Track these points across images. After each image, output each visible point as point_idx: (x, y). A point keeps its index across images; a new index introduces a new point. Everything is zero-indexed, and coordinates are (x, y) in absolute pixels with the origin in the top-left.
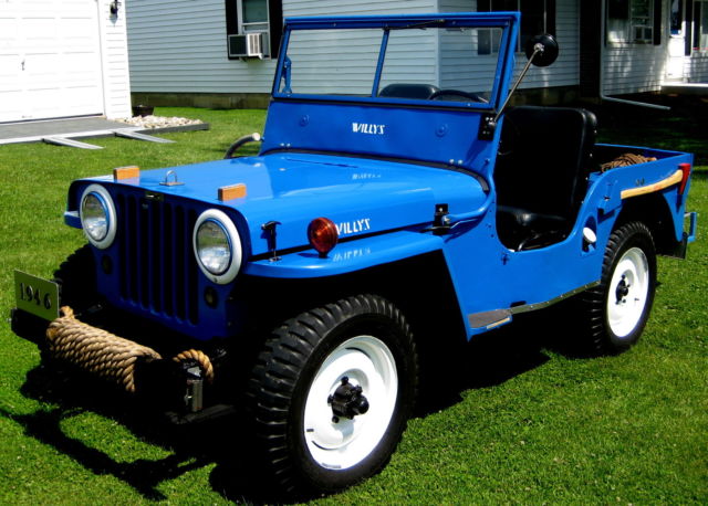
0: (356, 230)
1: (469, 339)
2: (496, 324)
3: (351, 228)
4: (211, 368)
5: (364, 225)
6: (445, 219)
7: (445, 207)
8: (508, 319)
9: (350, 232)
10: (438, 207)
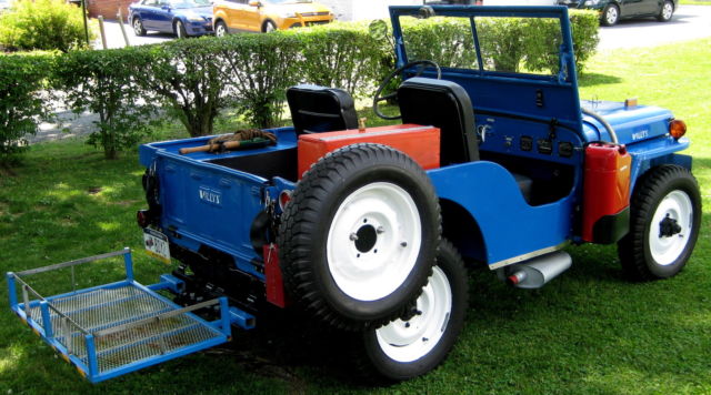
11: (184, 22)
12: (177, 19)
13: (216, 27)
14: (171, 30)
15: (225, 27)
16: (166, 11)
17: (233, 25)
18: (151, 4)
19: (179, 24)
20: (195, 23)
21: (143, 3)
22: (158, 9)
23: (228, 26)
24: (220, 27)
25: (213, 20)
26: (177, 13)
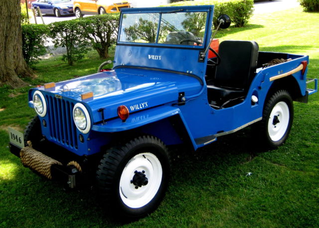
0: (141, 108)
1: (196, 150)
2: (208, 142)
3: (139, 107)
4: (80, 169)
5: (145, 105)
6: (184, 99)
7: (183, 93)
8: (215, 140)
9: (138, 108)
10: (180, 94)
11: (59, 9)
12: (56, 8)
13: (75, 10)
14: (53, 13)
15: (80, 11)
16: (50, 5)
17: (84, 10)
18: (42, 2)
19: (57, 10)
20: (64, 10)
21: (38, 2)
22: (47, 4)
23: (81, 10)
24: (77, 11)
25: (74, 8)
26: (55, 5)
